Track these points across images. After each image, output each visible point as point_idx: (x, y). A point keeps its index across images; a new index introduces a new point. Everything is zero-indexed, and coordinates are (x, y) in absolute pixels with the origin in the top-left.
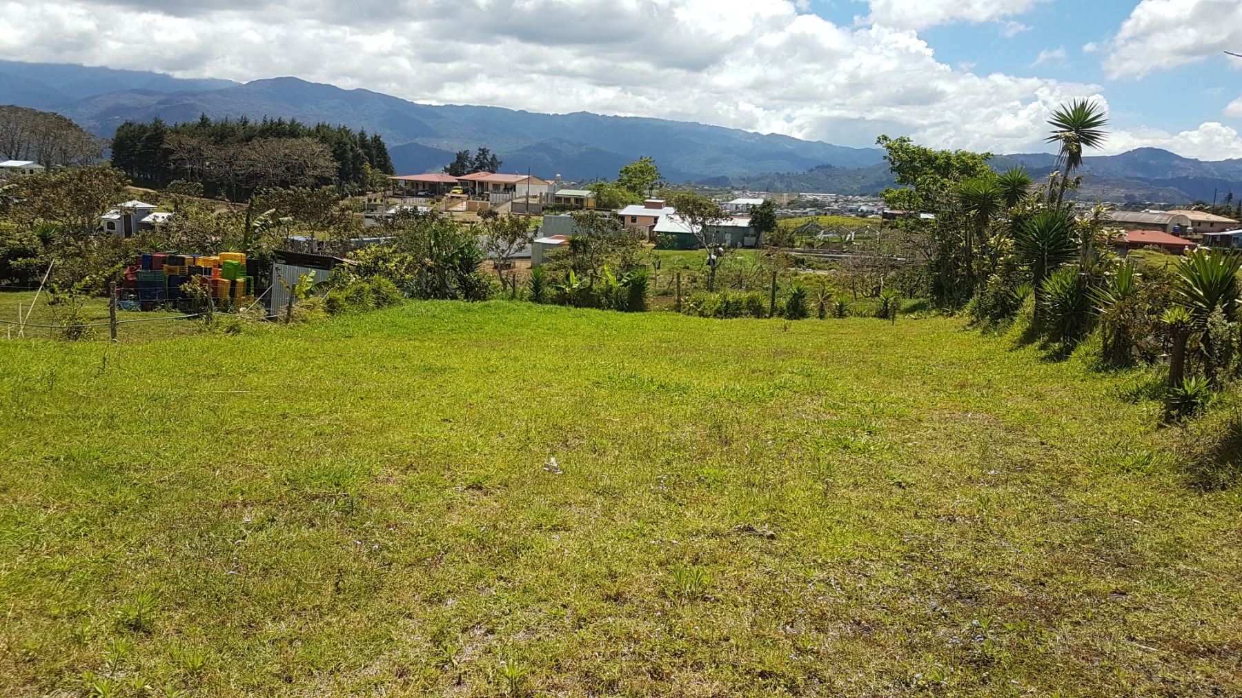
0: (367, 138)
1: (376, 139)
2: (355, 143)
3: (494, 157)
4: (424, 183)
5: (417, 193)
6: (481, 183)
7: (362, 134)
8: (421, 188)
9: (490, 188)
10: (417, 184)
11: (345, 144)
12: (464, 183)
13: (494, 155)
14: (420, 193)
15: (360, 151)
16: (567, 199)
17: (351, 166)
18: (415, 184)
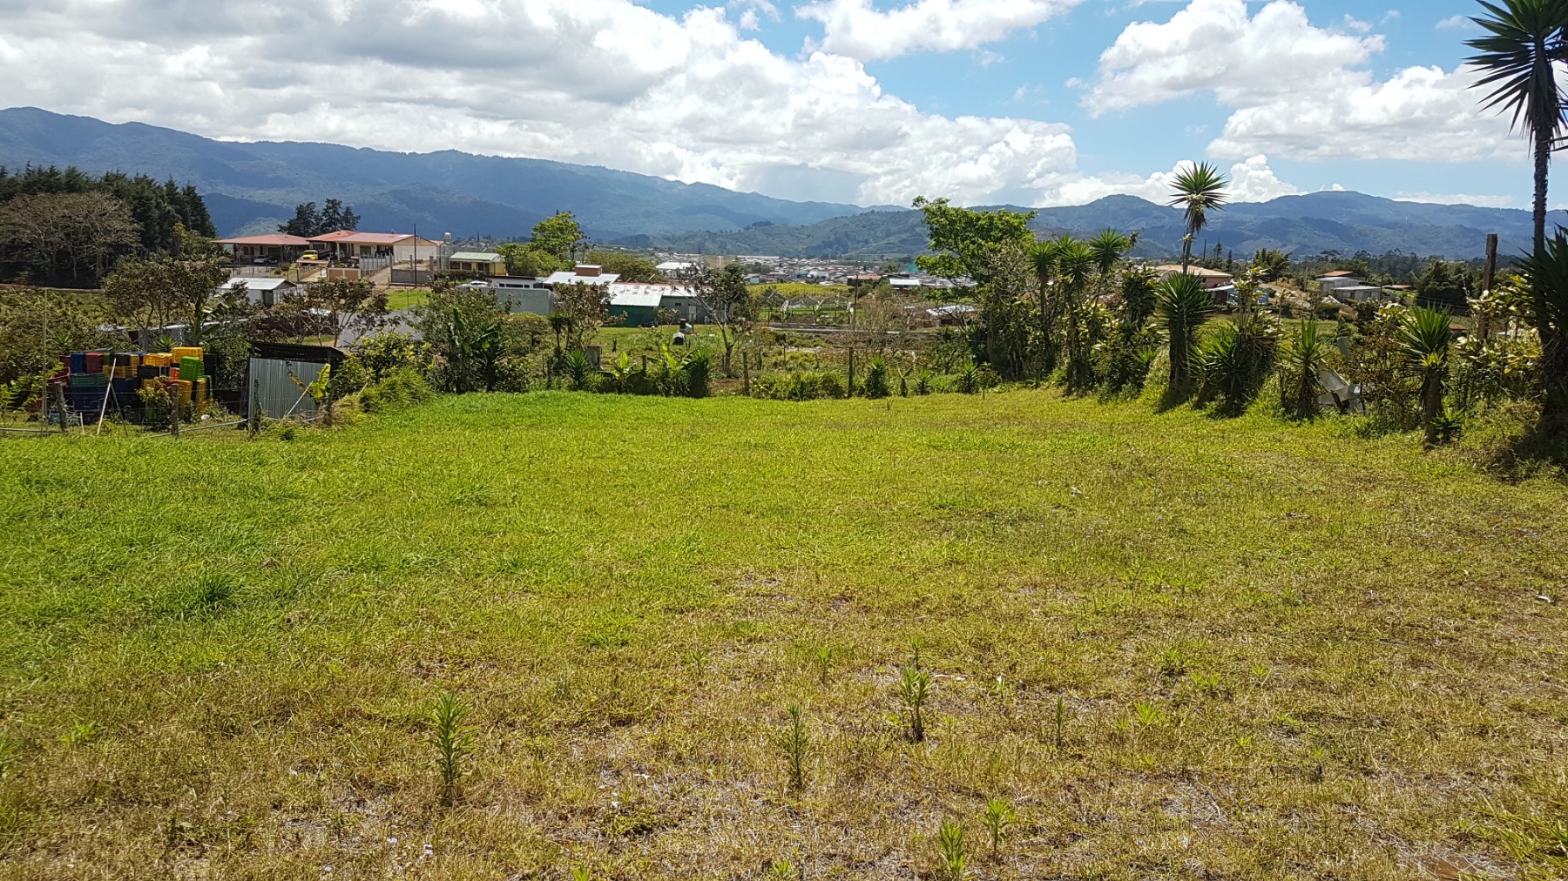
0: (178, 190)
1: (190, 191)
2: (162, 197)
3: (348, 211)
4: (262, 247)
5: (253, 260)
6: (343, 245)
7: (171, 185)
8: (257, 253)
9: (357, 250)
10: (252, 249)
11: (148, 199)
12: (318, 246)
13: (348, 209)
14: (256, 261)
15: (169, 208)
16: (467, 264)
17: (157, 228)
18: (248, 249)
